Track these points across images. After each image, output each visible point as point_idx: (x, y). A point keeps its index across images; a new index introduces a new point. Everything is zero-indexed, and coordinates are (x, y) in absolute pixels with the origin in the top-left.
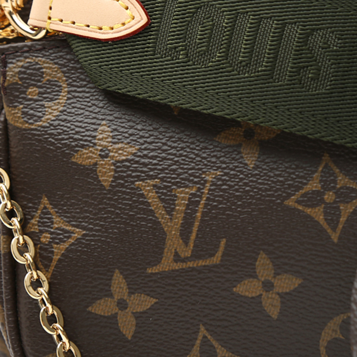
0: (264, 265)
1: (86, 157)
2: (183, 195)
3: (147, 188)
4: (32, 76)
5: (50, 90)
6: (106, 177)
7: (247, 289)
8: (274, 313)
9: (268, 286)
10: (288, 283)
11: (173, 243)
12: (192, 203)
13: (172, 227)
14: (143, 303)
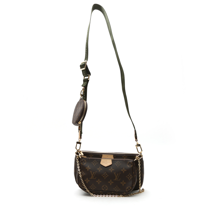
0: (99, 180)
1: (87, 168)
2: (94, 173)
3: (91, 172)
4: (84, 161)
5: (85, 162)
6: (88, 170)
7: (97, 181)
8: (99, 184)
9: (99, 182)
10: (100, 182)
11: (92, 176)
12: (94, 174)
13: (92, 175)
14: (89, 181)
